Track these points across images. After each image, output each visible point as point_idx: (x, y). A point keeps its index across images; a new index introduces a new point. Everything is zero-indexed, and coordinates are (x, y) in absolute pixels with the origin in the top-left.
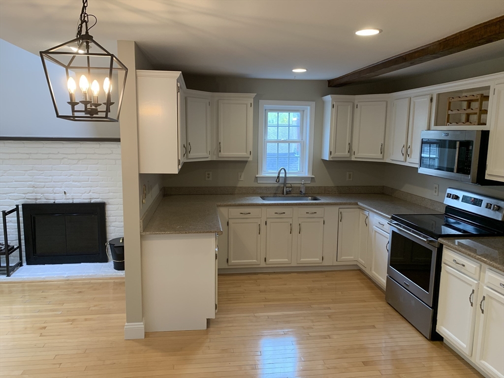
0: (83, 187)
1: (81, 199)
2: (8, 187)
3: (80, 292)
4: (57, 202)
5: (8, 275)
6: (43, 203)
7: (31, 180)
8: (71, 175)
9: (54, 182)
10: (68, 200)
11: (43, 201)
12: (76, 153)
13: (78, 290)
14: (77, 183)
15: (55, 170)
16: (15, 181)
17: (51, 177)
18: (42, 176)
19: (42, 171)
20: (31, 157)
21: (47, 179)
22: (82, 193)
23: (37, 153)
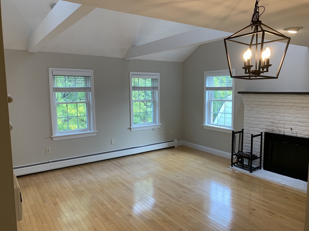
0: (305, 127)
1: (302, 135)
2: (259, 121)
3: (287, 198)
4: (286, 134)
5: (251, 172)
6: (277, 133)
7: (271, 118)
8: (297, 118)
9: (285, 121)
10: (293, 134)
11: (277, 132)
12: (302, 103)
13: (286, 196)
14: (300, 123)
15: (286, 113)
16: (263, 118)
17: (283, 118)
18: (278, 116)
19: (278, 113)
20: (273, 104)
21: (281, 118)
22: (304, 131)
23: (276, 102)
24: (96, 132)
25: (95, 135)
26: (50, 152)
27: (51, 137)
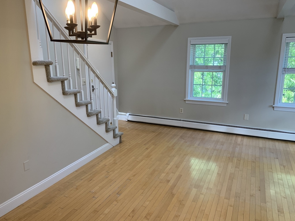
24: (227, 103)
25: (225, 105)
26: (182, 112)
27: (185, 99)
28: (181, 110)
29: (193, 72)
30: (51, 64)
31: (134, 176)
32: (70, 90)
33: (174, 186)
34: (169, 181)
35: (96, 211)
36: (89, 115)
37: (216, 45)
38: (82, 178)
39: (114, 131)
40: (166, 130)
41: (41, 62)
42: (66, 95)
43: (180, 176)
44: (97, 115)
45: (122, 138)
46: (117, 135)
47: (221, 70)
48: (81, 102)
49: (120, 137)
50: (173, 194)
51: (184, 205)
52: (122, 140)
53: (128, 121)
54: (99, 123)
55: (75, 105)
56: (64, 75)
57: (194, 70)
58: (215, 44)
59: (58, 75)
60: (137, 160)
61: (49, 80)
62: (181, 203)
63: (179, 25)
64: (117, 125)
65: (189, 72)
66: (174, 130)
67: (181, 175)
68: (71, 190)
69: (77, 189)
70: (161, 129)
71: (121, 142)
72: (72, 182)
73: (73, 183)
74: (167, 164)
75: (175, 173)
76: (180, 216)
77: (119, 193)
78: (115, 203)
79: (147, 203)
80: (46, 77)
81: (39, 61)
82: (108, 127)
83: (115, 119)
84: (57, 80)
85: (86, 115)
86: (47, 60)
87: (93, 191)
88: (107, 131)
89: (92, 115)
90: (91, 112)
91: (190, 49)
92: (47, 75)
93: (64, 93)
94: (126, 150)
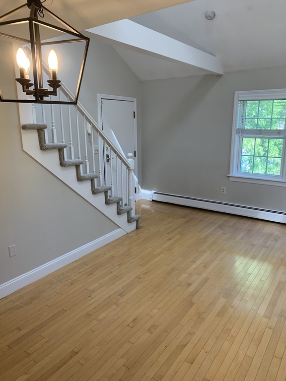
26: (225, 193)
27: (228, 175)
28: (223, 189)
29: (241, 138)
30: (45, 128)
31: (146, 274)
32: (70, 160)
33: (196, 292)
34: (190, 285)
35: (88, 315)
36: (94, 192)
37: (275, 101)
38: (81, 271)
39: (128, 213)
40: (200, 215)
41: (31, 125)
42: (64, 166)
43: (206, 280)
44: (105, 192)
45: (139, 223)
46: (132, 218)
47: (281, 136)
48: (85, 175)
49: (137, 221)
50: (192, 303)
51: (204, 319)
52: (140, 225)
53: (153, 200)
54: (108, 202)
55: (76, 179)
56: (63, 142)
57: (243, 135)
58: (273, 100)
59: (56, 142)
60: (154, 253)
61: (43, 147)
62: (200, 317)
63: (223, 74)
64: (133, 206)
65: (236, 138)
66: (212, 216)
67: (209, 279)
68: (65, 285)
69: (72, 284)
70: (194, 214)
71: (137, 228)
72: (68, 274)
73: (69, 276)
74: (192, 262)
75: (200, 275)
76: (194, 333)
77: (121, 295)
78: (114, 307)
79: (155, 311)
80: (39, 144)
81: (29, 125)
82: (121, 208)
83: (131, 198)
84: (53, 148)
85: (91, 192)
86: (40, 123)
87: (91, 288)
88: (119, 213)
89: (98, 193)
90: (98, 188)
91: (238, 107)
92: (40, 141)
93: (62, 164)
94: (143, 238)
